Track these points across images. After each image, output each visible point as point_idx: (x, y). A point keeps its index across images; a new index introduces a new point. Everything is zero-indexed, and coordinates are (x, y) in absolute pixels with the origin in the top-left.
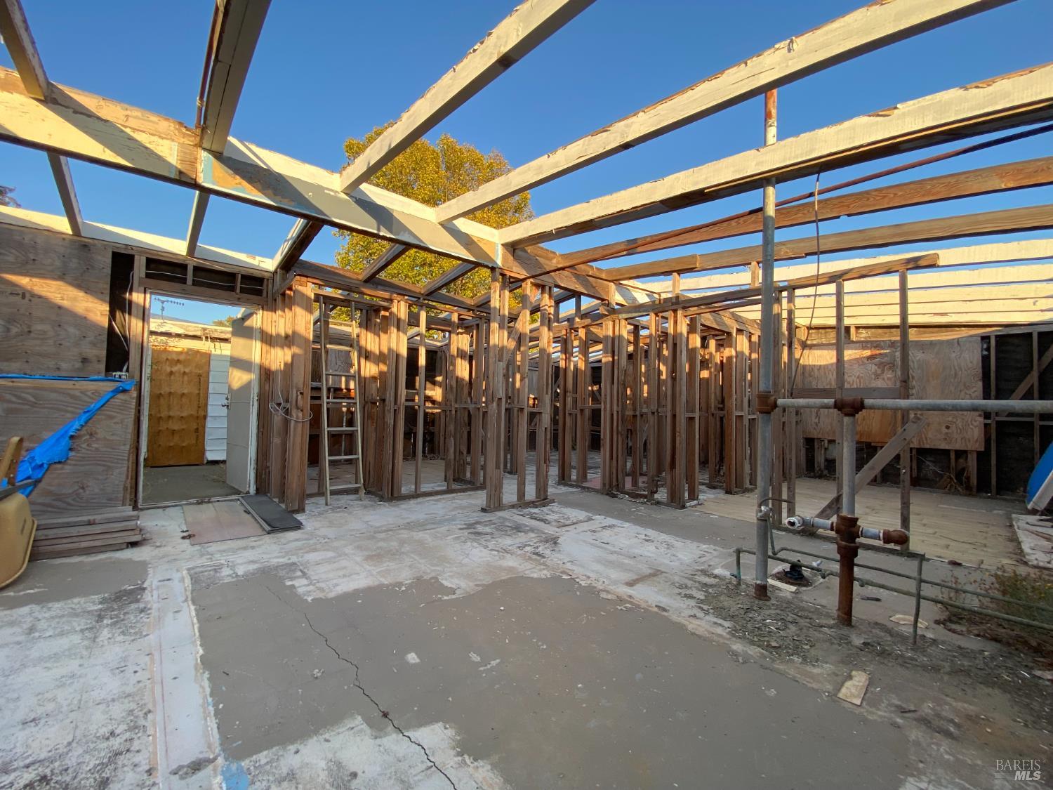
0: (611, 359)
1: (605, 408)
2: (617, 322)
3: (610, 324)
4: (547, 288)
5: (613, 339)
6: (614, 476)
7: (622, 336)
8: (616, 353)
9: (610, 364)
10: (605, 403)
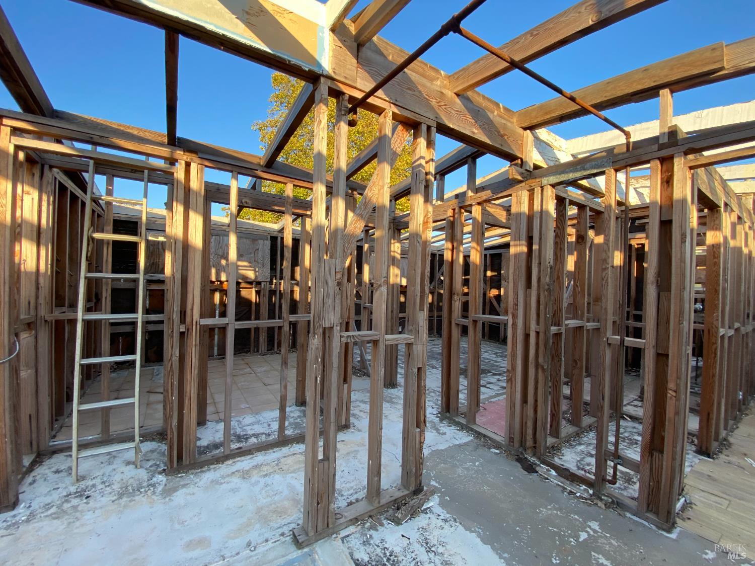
0: (525, 249)
1: (514, 325)
2: (538, 191)
3: (525, 195)
4: (424, 128)
5: (530, 218)
6: (530, 431)
7: (547, 212)
8: (536, 239)
9: (524, 257)
10: (515, 316)
